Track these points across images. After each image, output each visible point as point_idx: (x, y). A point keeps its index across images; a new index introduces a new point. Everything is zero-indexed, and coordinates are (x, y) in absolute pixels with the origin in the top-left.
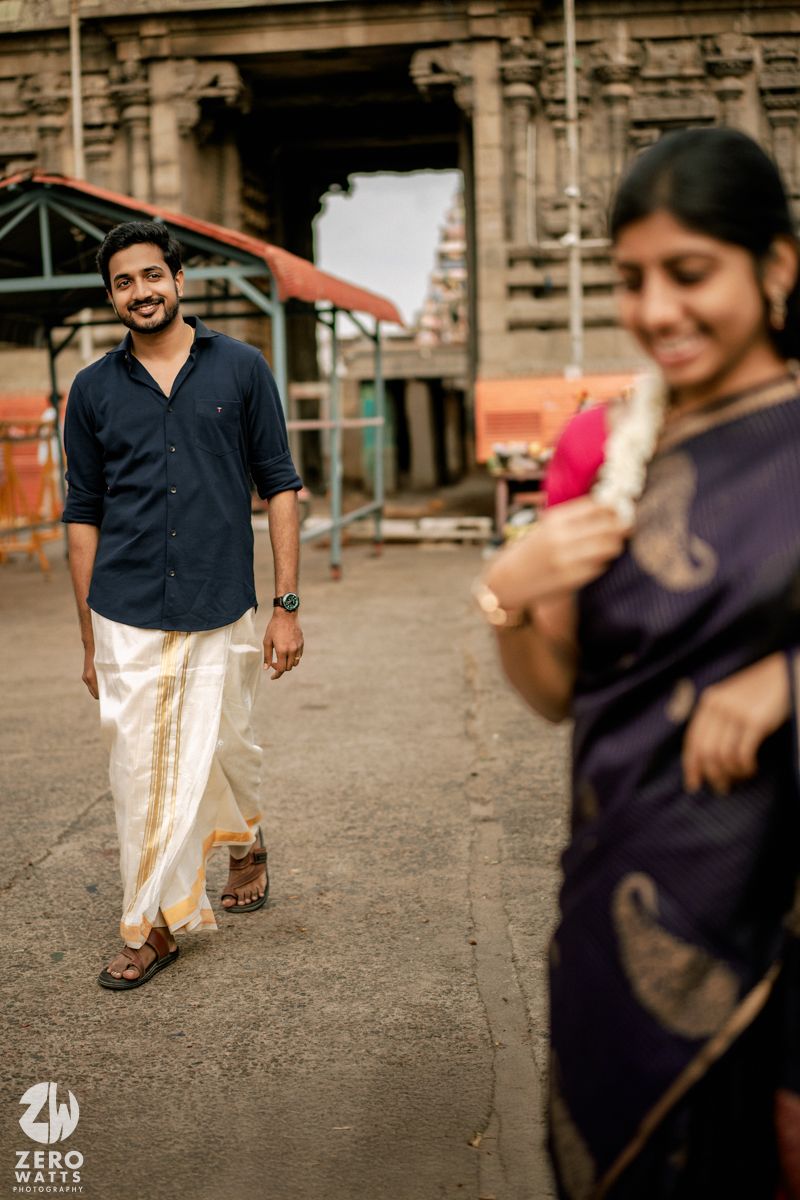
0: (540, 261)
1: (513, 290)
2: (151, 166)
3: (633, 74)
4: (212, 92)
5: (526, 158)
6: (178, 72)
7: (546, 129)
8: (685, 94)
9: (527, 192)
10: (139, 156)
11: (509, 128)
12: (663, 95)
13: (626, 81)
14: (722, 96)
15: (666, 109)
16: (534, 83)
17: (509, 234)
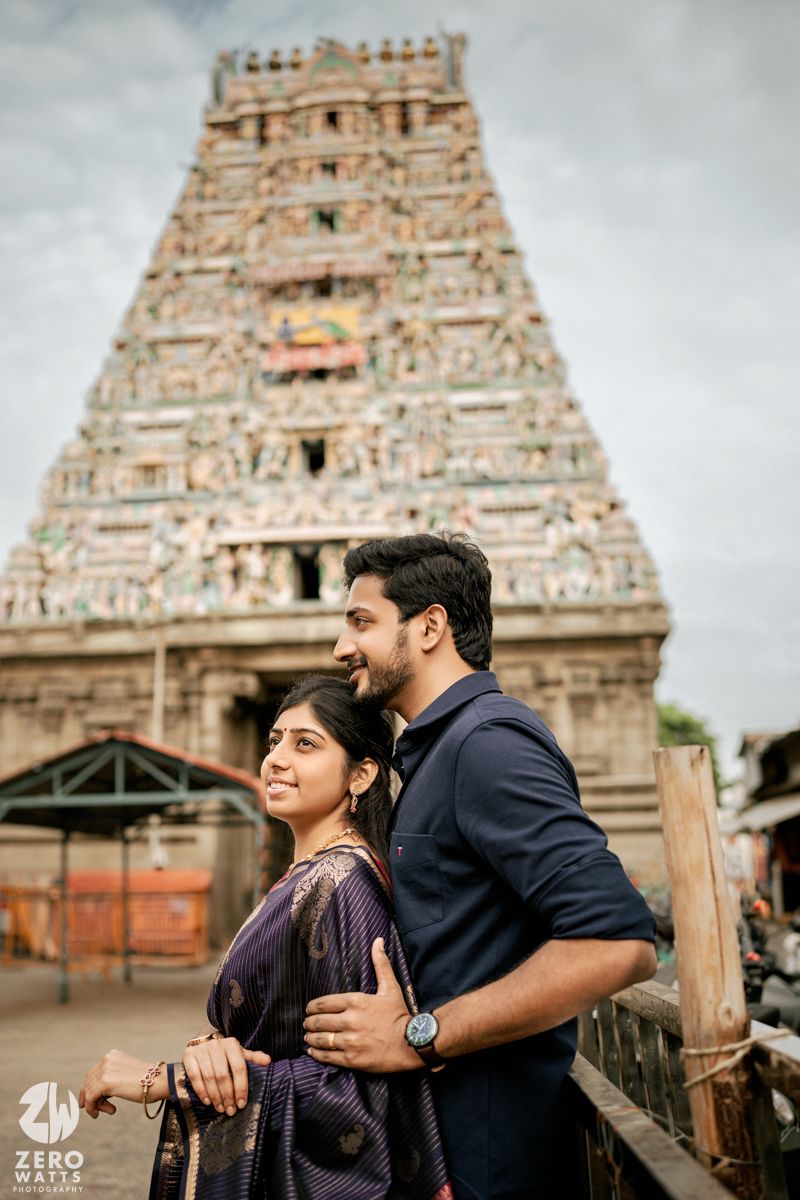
4: (241, 692)
6: (221, 678)
10: (194, 728)
14: (546, 699)
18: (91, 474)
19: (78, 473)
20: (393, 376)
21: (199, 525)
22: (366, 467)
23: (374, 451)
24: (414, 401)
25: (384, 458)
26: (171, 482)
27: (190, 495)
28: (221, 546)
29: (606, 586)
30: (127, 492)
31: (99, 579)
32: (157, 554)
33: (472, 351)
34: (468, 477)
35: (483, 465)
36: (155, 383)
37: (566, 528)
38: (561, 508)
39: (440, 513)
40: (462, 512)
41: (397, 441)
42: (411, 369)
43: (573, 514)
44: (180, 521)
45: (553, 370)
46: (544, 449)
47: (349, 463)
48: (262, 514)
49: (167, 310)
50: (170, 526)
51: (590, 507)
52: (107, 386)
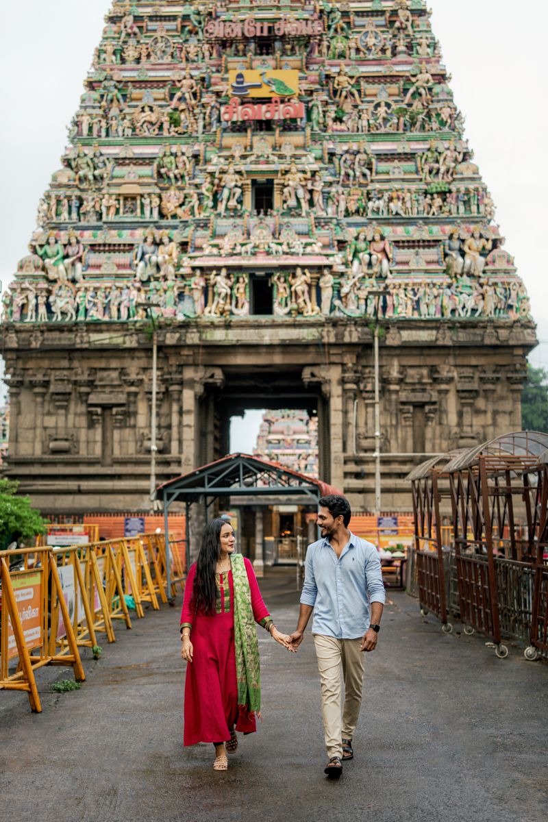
0: (358, 461)
1: (346, 475)
2: (181, 412)
3: (401, 381)
4: (211, 381)
5: (352, 416)
6: (196, 372)
7: (362, 403)
8: (424, 390)
9: (352, 430)
10: (175, 407)
11: (345, 403)
12: (413, 390)
13: (397, 384)
14: (440, 392)
15: (415, 396)
16: (357, 383)
17: (344, 449)
18: (81, 201)
19: (69, 198)
20: (325, 128)
21: (173, 248)
22: (305, 206)
23: (311, 192)
24: (340, 148)
25: (318, 198)
26: (147, 212)
27: (164, 222)
28: (194, 268)
29: (488, 307)
30: (111, 217)
31: (96, 289)
32: (142, 271)
33: (388, 105)
34: (385, 215)
35: (396, 206)
36: (127, 123)
37: (460, 259)
38: (456, 244)
39: (362, 245)
40: (380, 245)
41: (330, 184)
42: (338, 119)
43: (466, 249)
44: (157, 244)
45: (452, 124)
46: (443, 194)
47: (292, 202)
48: (226, 244)
49: (131, 54)
50: (149, 248)
51: (479, 244)
52: (86, 121)
